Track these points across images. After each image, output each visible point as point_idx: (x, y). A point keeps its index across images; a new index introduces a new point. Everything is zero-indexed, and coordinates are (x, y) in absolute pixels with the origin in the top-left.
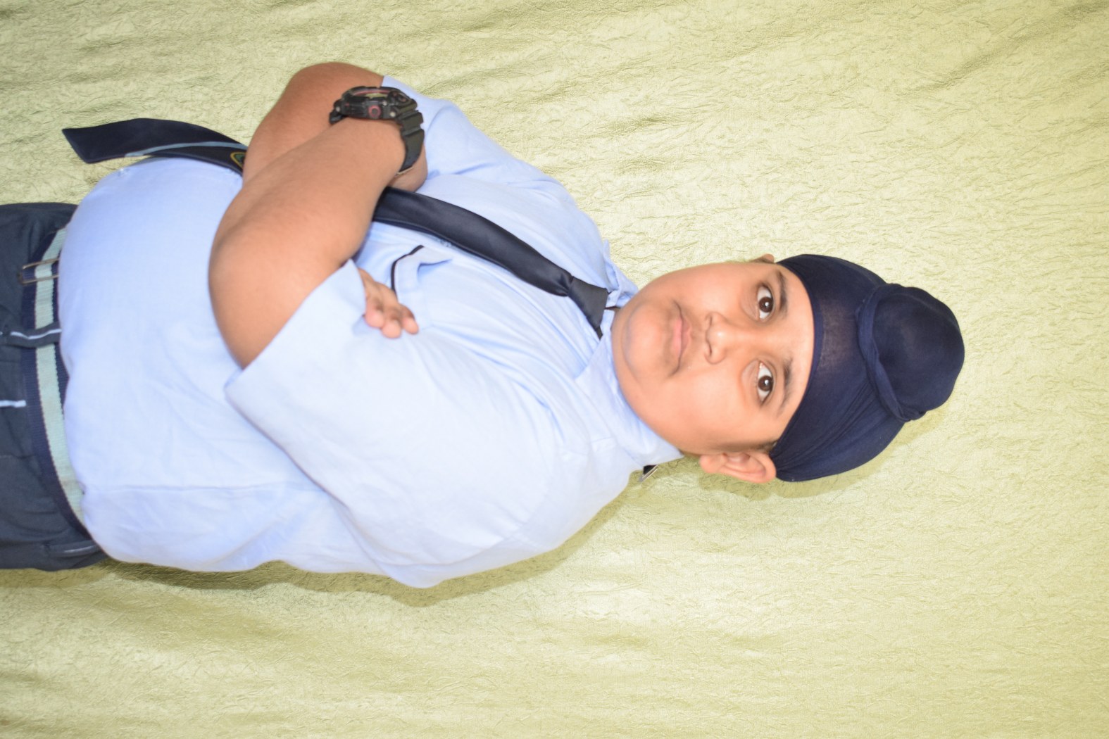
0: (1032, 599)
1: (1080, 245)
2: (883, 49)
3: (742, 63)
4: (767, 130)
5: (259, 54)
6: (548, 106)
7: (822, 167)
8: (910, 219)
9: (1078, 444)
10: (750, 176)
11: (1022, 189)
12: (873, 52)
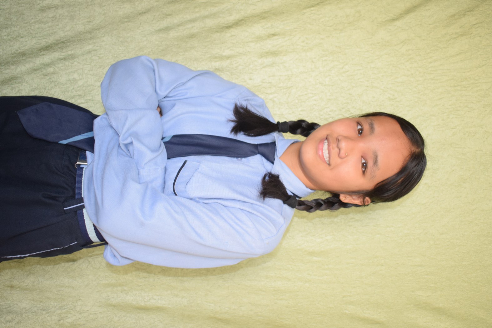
0: (434, 236)
1: (455, 86)
2: (371, 4)
3: (312, 10)
4: (322, 39)
5: (112, 11)
6: (232, 29)
7: (345, 54)
8: (383, 76)
9: (453, 171)
10: (315, 58)
11: (430, 63)
12: (367, 6)
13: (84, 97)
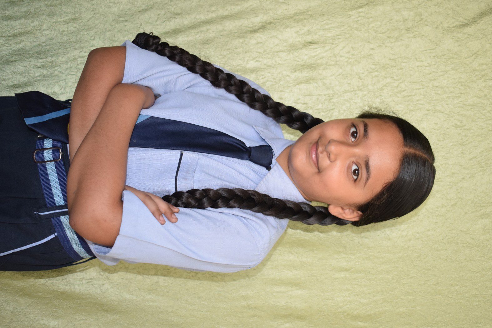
2: (435, 5)
3: (360, 12)
4: (373, 49)
5: (103, 6)
6: (258, 35)
7: (401, 69)
8: (448, 97)
10: (363, 73)
12: (430, 7)
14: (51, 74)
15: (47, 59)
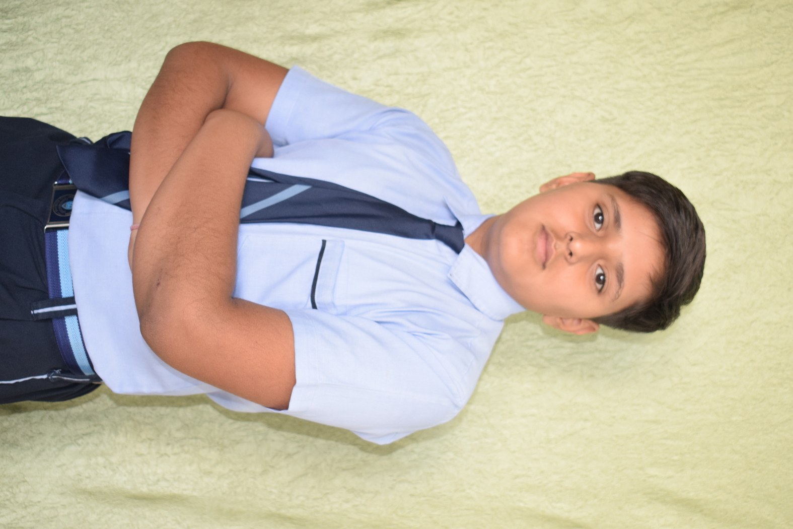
1: (721, 99)
4: (485, 9)
7: (526, 37)
8: (592, 78)
9: (716, 250)
10: (471, 44)
11: (678, 56)
13: (46, 103)
14: (23, 41)
15: (17, 20)
